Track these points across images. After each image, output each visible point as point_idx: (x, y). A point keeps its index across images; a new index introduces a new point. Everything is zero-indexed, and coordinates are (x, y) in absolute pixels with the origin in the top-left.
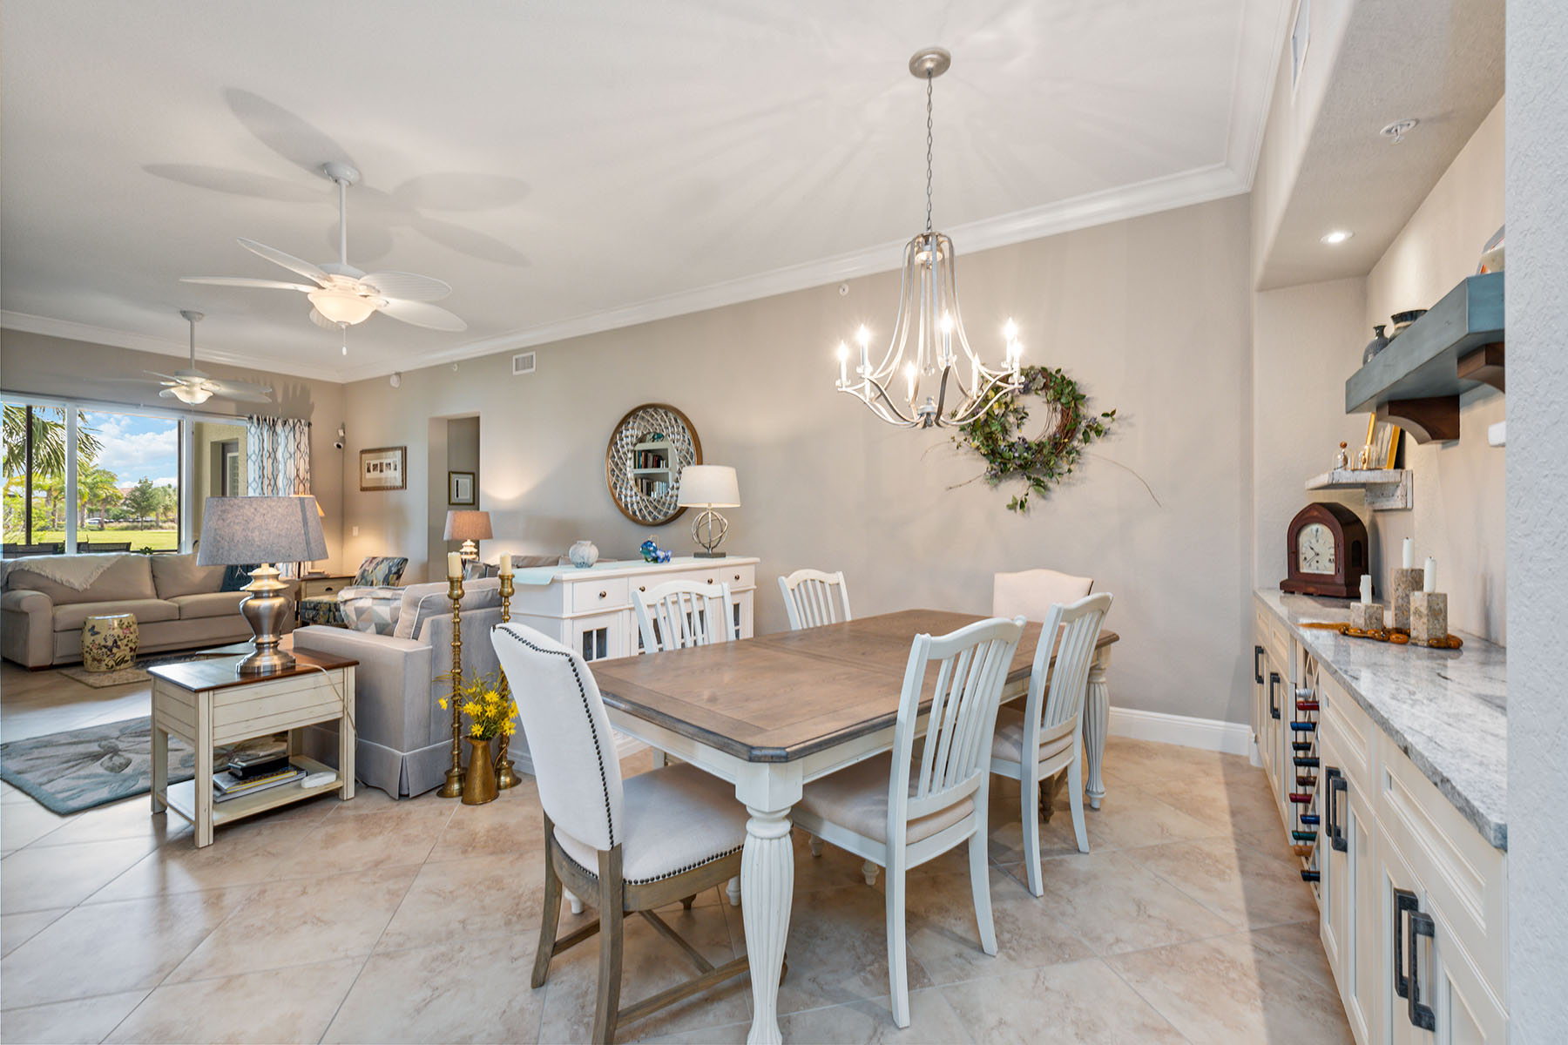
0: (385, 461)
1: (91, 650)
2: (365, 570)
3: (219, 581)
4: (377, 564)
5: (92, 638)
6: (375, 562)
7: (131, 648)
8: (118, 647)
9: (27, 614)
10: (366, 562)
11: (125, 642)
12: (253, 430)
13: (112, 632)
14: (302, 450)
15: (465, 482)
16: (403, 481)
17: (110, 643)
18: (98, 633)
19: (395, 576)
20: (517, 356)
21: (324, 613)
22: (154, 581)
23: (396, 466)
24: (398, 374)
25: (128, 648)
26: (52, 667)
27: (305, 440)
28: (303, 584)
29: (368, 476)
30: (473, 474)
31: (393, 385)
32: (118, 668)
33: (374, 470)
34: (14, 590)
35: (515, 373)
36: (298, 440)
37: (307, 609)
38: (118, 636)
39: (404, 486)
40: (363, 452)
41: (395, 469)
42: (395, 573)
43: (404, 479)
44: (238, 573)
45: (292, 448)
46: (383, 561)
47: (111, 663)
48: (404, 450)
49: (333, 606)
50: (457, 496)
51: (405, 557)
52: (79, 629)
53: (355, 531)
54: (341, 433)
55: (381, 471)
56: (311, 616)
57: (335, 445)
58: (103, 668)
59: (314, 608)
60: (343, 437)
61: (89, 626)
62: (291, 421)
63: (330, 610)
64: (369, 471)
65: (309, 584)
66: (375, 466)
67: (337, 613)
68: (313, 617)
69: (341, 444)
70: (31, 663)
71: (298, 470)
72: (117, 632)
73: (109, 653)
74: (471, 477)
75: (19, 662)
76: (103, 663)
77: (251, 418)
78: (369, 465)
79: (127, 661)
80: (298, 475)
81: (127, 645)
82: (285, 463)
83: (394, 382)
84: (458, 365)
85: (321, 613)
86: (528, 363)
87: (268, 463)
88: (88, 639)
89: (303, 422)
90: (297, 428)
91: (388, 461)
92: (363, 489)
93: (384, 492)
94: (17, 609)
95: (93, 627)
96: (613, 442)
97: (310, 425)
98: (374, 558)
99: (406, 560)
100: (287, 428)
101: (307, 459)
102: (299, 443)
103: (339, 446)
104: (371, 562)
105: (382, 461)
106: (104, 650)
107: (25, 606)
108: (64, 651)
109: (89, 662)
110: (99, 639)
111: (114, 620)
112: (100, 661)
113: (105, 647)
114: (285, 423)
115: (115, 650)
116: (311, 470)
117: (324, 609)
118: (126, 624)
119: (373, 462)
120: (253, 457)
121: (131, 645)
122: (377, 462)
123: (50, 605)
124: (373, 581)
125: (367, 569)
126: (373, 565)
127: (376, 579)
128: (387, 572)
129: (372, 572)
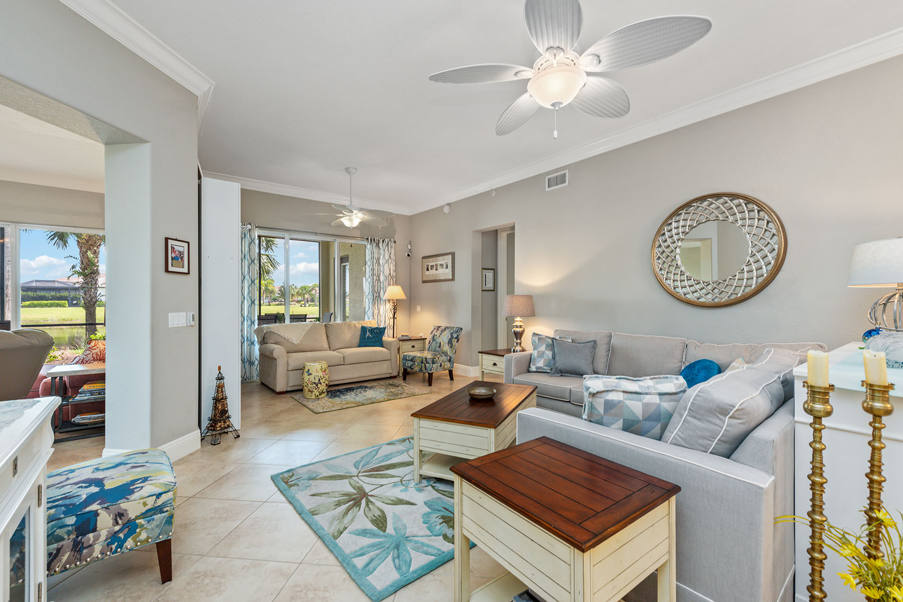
0: (439, 263)
1: (308, 385)
2: (434, 335)
4: (442, 331)
5: (309, 377)
6: (440, 330)
8: (321, 383)
9: (276, 359)
10: (434, 329)
11: (323, 380)
12: (369, 246)
13: (317, 374)
14: (392, 258)
15: (490, 274)
16: (452, 275)
17: (317, 381)
18: (311, 374)
19: (456, 340)
20: (549, 177)
21: (418, 364)
22: (327, 339)
23: (447, 266)
24: (449, 204)
25: (325, 384)
26: (287, 392)
27: (393, 251)
29: (427, 273)
30: (494, 269)
31: (445, 211)
32: (320, 397)
33: (431, 269)
34: (267, 343)
35: (547, 189)
36: (390, 252)
37: (407, 360)
38: (321, 377)
39: (453, 279)
40: (424, 258)
41: (447, 268)
42: (456, 338)
43: (453, 275)
44: (367, 335)
45: (387, 257)
46: (445, 329)
47: (318, 394)
48: (453, 254)
49: (424, 360)
50: (486, 285)
51: (461, 327)
52: (301, 369)
53: (419, 308)
54: (409, 247)
55: (437, 269)
56: (409, 365)
57: (406, 255)
58: (313, 397)
59: (412, 360)
60: (410, 249)
61: (306, 370)
62: (386, 240)
63: (422, 362)
64: (428, 270)
65: (403, 343)
66: (432, 267)
67: (427, 365)
68: (411, 366)
69: (410, 254)
70: (278, 389)
71: (390, 270)
72: (320, 374)
73: (316, 387)
74: (492, 271)
75: (272, 388)
76: (314, 393)
77: (367, 239)
78: (428, 266)
79: (324, 392)
80: (390, 274)
81: (324, 382)
82: (384, 266)
83: (446, 210)
84: (496, 191)
85: (416, 364)
86: (562, 179)
87: (376, 267)
88: (306, 377)
89: (392, 240)
90: (389, 244)
91: (442, 263)
92: (424, 282)
93: (438, 283)
94: (271, 356)
95: (309, 370)
96: (660, 233)
97: (395, 242)
98: (439, 327)
99: (462, 329)
100: (385, 244)
101: (394, 263)
102: (391, 253)
103: (408, 255)
104: (438, 330)
105: (437, 263)
106: (314, 385)
107: (275, 355)
108: (293, 383)
109: (307, 392)
110: (312, 378)
111: (317, 366)
112: (312, 392)
113: (314, 383)
114: (383, 242)
115: (319, 385)
116: (395, 271)
117: (418, 361)
118: (324, 369)
119: (430, 264)
120: (369, 263)
121: (326, 382)
122: (434, 264)
123: (286, 353)
124: (440, 343)
125: (436, 334)
126: (439, 332)
127: (443, 341)
128: (450, 337)
129: (439, 336)
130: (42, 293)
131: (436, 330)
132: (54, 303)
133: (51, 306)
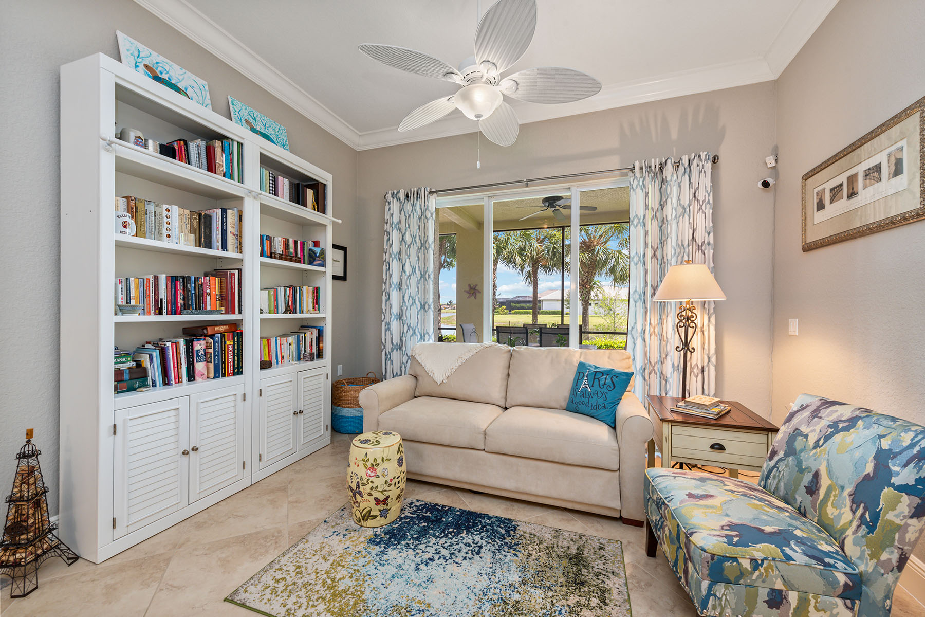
2: (797, 433)
3: (563, 393)
4: (835, 427)
6: (830, 415)
7: (376, 499)
14: (701, 198)
25: (372, 498)
27: (705, 182)
28: (666, 427)
29: (820, 217)
33: (832, 202)
40: (810, 174)
44: (583, 386)
45: (687, 197)
46: (852, 422)
53: (794, 326)
54: (771, 162)
57: (759, 183)
60: (774, 168)
65: (677, 429)
66: (835, 192)
69: (770, 180)
71: (695, 231)
76: (354, 511)
77: (633, 168)
80: (695, 239)
81: (371, 494)
82: (677, 223)
89: (703, 155)
90: (695, 167)
92: (809, 248)
97: (715, 160)
100: (681, 170)
101: (709, 212)
102: (698, 189)
103: (766, 184)
104: (815, 414)
113: (351, 488)
114: (677, 166)
118: (371, 461)
119: (830, 186)
121: (376, 494)
124: (816, 475)
125: (804, 429)
126: (822, 424)
127: (830, 474)
128: (869, 468)
129: (817, 445)
131: (806, 414)
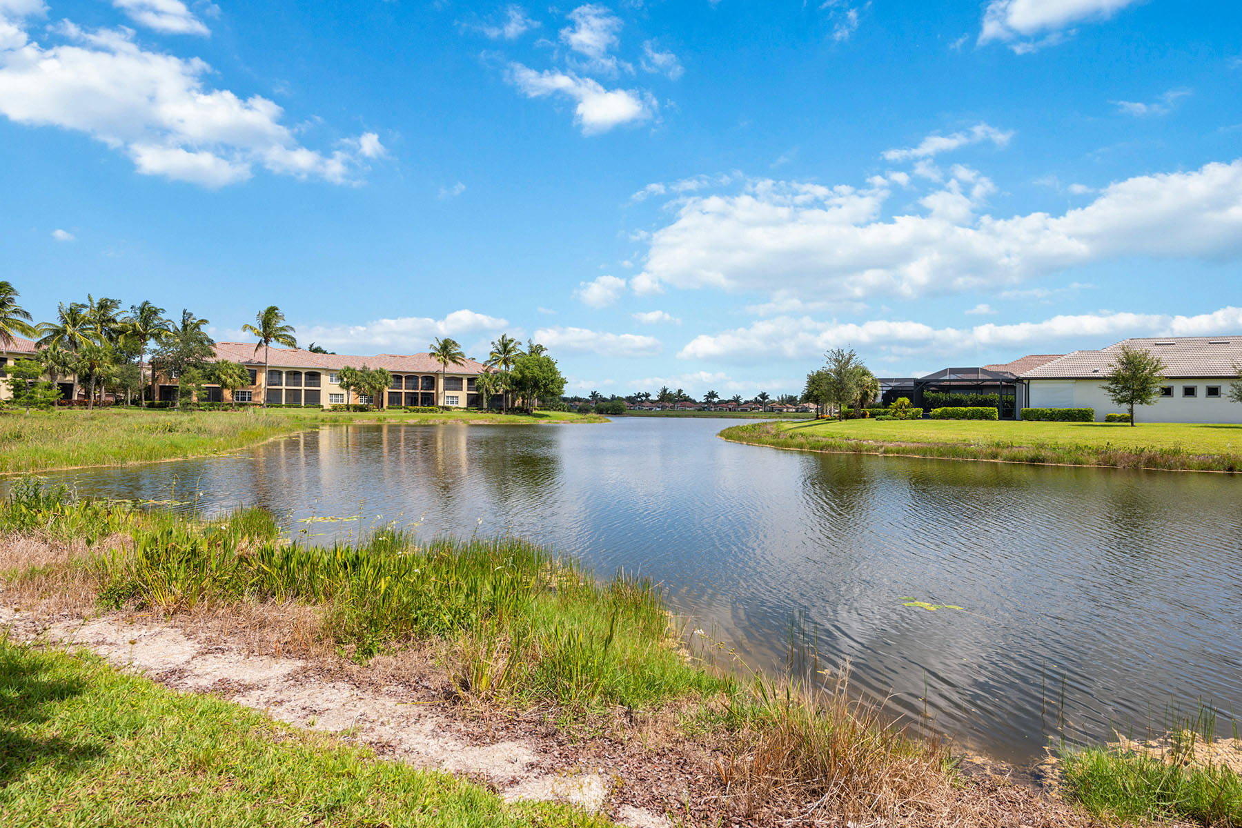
130: (958, 395)
132: (977, 411)
133: (972, 417)
